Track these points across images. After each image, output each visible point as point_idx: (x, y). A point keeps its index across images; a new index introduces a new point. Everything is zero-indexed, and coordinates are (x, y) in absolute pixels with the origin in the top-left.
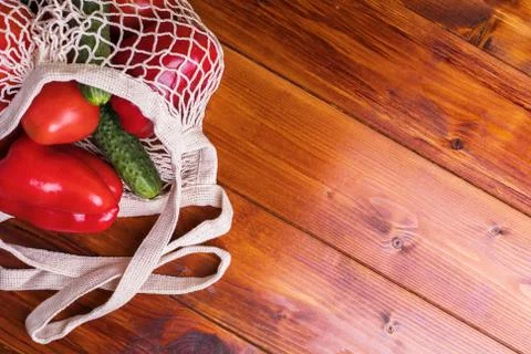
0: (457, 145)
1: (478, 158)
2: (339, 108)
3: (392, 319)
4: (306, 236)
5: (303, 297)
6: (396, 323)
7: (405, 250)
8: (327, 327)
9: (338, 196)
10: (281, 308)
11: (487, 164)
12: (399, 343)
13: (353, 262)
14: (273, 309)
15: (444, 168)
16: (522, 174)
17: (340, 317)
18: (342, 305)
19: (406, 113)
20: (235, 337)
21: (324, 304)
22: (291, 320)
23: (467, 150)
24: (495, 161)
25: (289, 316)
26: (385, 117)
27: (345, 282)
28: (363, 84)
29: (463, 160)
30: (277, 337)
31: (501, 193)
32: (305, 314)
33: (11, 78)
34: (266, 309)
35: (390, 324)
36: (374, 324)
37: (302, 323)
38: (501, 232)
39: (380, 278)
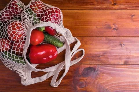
0: (115, 4)
1: (120, 4)
2: (88, 10)
3: (122, 44)
4: (96, 38)
5: (103, 50)
6: (123, 45)
7: (117, 29)
8: (110, 53)
9: (98, 26)
10: (99, 54)
11: (123, 5)
12: (126, 48)
13: (108, 37)
15: (115, 10)
16: (131, 3)
17: (112, 49)
18: (111, 47)
19: (102, 3)
20: (94, 65)
21: (107, 49)
22: (103, 56)
23: (118, 4)
24: (124, 3)
25: (102, 55)
26: (98, 6)
27: (109, 42)
28: (90, 3)
29: (118, 6)
30: (102, 60)
31: (128, 8)
32: (105, 53)
33: (24, 35)
34: (97, 56)
35: (122, 45)
36: (119, 47)
37: (105, 55)
38: (133, 16)
39: (115, 37)
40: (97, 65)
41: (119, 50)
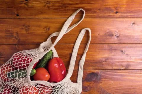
0: (117, 12)
1: (122, 13)
2: (91, 18)
3: (123, 51)
4: (99, 45)
5: (105, 56)
6: (124, 51)
7: (118, 37)
8: (112, 59)
9: (100, 34)
10: (102, 60)
11: (124, 13)
12: (127, 54)
13: (110, 44)
14: (101, 61)
15: (117, 18)
16: (131, 11)
17: (113, 56)
18: (113, 53)
19: (104, 12)
20: (96, 70)
21: (109, 55)
22: (105, 62)
23: (119, 12)
25: (104, 61)
26: (101, 15)
27: (111, 49)
28: (93, 11)
29: (119, 15)
30: (104, 66)
31: (130, 17)
32: (107, 59)
34: (99, 62)
35: (123, 52)
36: (121, 53)
37: (107, 61)
38: (134, 24)
39: (117, 44)
40: (100, 70)
41: (120, 56)
